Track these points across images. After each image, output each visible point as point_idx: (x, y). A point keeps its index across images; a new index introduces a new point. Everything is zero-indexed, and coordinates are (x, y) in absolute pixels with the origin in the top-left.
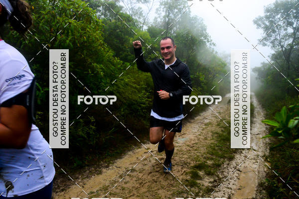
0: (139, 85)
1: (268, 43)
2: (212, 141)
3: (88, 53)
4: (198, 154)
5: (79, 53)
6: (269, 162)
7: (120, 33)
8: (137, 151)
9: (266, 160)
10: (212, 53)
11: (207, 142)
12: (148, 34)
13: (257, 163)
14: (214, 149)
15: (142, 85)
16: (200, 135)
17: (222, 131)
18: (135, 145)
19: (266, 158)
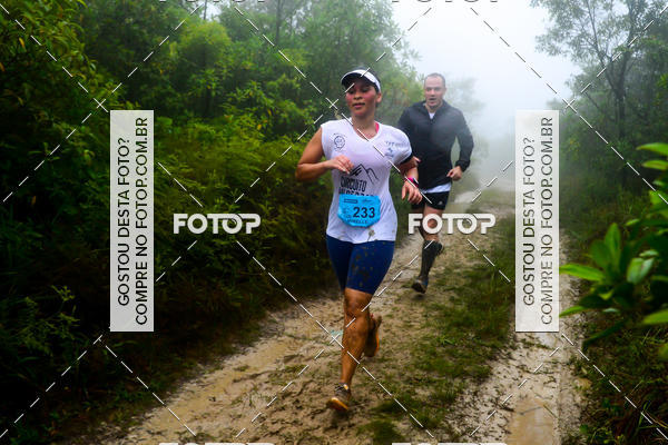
0: (204, 184)
1: (563, 46)
2: (427, 331)
3: (37, 92)
4: (389, 372)
5: (8, 92)
6: (585, 377)
7: (136, 27)
8: (211, 378)
9: (577, 373)
10: (410, 80)
11: (413, 334)
12: (223, 29)
13: (553, 384)
14: (434, 354)
15: (214, 183)
16: (390, 316)
17: (452, 300)
18: (204, 362)
19: (579, 368)
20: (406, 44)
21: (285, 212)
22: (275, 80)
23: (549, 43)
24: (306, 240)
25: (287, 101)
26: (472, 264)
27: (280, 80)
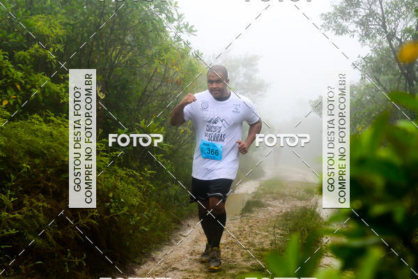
20: (180, 16)
21: (31, 204)
22: (25, 50)
23: (336, 21)
24: (55, 236)
25: (40, 75)
26: (249, 264)
27: (32, 50)
